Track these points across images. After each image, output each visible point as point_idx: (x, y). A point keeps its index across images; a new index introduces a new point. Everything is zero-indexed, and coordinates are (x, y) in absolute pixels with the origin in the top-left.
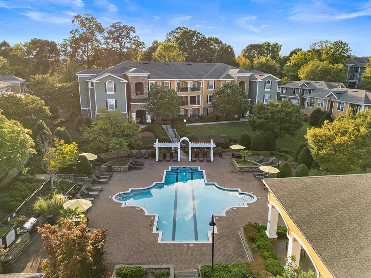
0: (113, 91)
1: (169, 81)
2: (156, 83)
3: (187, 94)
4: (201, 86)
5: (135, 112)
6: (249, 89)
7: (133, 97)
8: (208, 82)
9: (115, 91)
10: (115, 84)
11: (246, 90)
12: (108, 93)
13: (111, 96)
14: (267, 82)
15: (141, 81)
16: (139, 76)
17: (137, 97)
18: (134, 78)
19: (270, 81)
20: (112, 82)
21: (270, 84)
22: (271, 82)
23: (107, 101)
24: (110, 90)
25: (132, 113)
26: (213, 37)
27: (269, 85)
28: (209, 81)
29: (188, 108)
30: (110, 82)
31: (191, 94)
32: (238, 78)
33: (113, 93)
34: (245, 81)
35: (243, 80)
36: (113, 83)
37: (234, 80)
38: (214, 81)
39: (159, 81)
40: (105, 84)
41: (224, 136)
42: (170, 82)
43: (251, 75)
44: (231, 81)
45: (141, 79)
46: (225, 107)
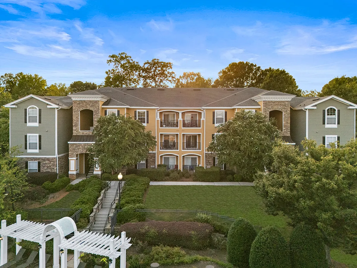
0: (37, 122)
1: (146, 111)
2: (118, 111)
3: (178, 131)
4: (202, 119)
5: (74, 157)
6: (290, 124)
7: (75, 133)
8: (214, 113)
9: (40, 122)
10: (40, 110)
11: (285, 126)
12: (29, 124)
13: (33, 130)
14: (328, 110)
15: (89, 108)
16: (86, 99)
17: (81, 132)
18: (79, 104)
19: (335, 110)
20: (36, 108)
21: (334, 114)
22: (339, 111)
23: (26, 136)
24: (33, 120)
25: (70, 158)
26: (272, 69)
27: (333, 116)
28: (216, 111)
29: (178, 154)
30: (33, 108)
31: (183, 131)
32: (266, 103)
33: (36, 124)
34: (280, 110)
35: (276, 108)
36: (38, 109)
37: (260, 109)
38: (224, 111)
39: (124, 108)
40: (26, 110)
41: (204, 216)
42: (148, 112)
43: (292, 99)
44: (254, 110)
45: (89, 105)
46: (229, 155)
